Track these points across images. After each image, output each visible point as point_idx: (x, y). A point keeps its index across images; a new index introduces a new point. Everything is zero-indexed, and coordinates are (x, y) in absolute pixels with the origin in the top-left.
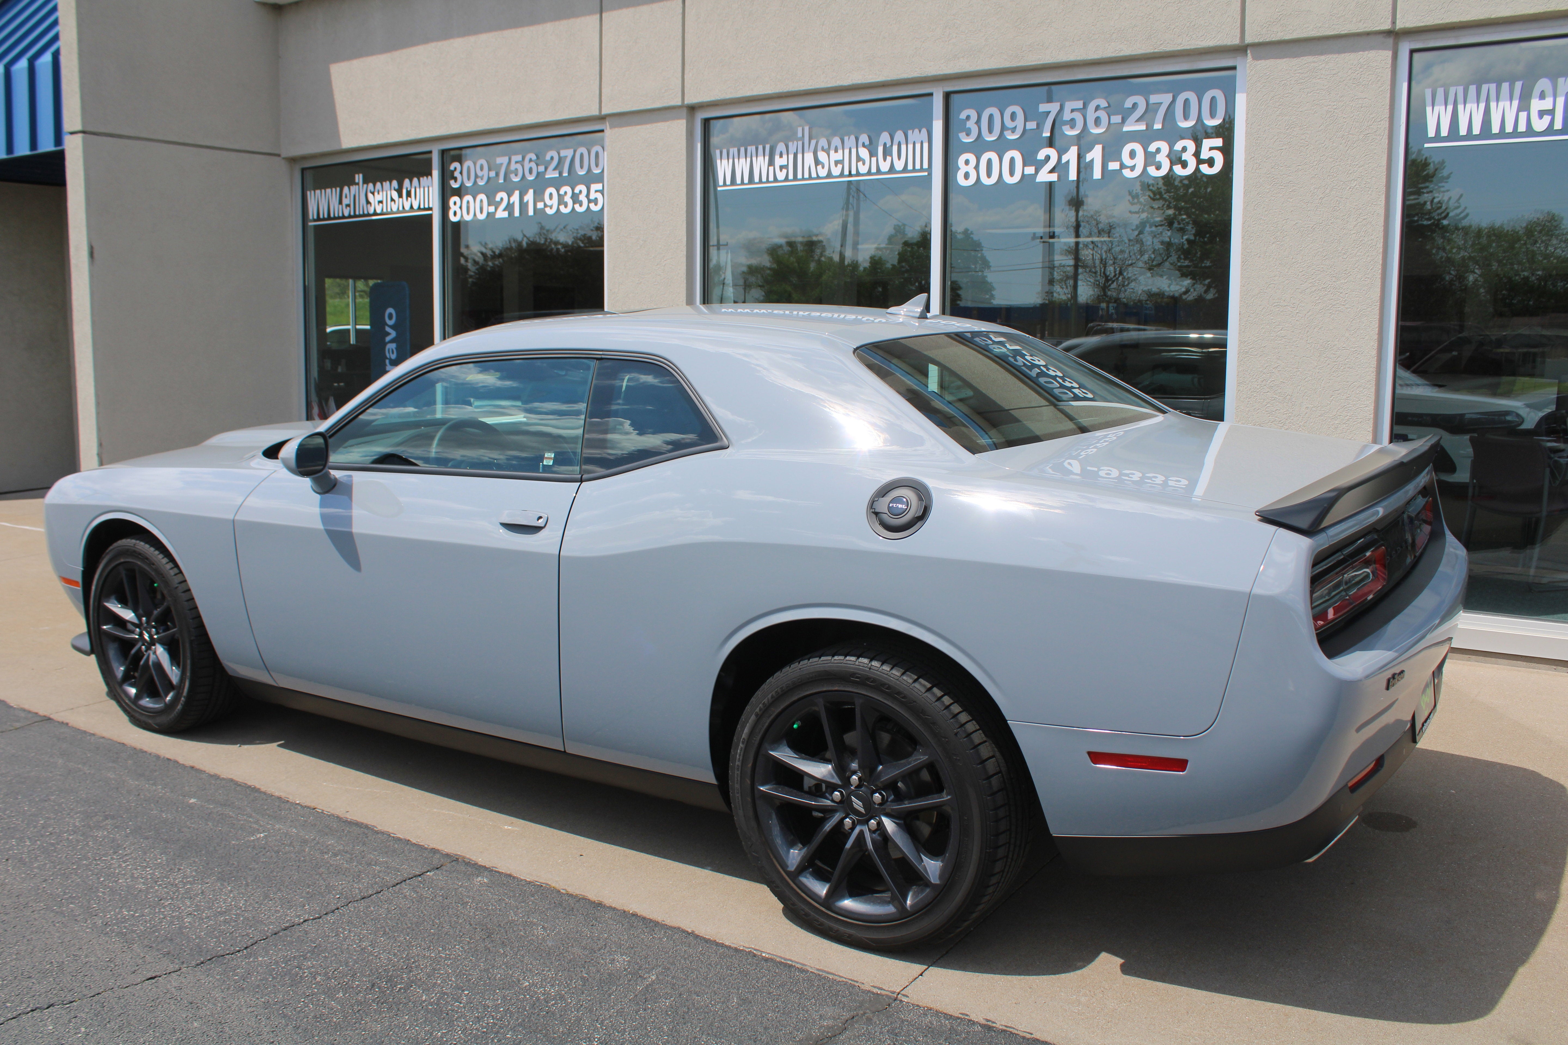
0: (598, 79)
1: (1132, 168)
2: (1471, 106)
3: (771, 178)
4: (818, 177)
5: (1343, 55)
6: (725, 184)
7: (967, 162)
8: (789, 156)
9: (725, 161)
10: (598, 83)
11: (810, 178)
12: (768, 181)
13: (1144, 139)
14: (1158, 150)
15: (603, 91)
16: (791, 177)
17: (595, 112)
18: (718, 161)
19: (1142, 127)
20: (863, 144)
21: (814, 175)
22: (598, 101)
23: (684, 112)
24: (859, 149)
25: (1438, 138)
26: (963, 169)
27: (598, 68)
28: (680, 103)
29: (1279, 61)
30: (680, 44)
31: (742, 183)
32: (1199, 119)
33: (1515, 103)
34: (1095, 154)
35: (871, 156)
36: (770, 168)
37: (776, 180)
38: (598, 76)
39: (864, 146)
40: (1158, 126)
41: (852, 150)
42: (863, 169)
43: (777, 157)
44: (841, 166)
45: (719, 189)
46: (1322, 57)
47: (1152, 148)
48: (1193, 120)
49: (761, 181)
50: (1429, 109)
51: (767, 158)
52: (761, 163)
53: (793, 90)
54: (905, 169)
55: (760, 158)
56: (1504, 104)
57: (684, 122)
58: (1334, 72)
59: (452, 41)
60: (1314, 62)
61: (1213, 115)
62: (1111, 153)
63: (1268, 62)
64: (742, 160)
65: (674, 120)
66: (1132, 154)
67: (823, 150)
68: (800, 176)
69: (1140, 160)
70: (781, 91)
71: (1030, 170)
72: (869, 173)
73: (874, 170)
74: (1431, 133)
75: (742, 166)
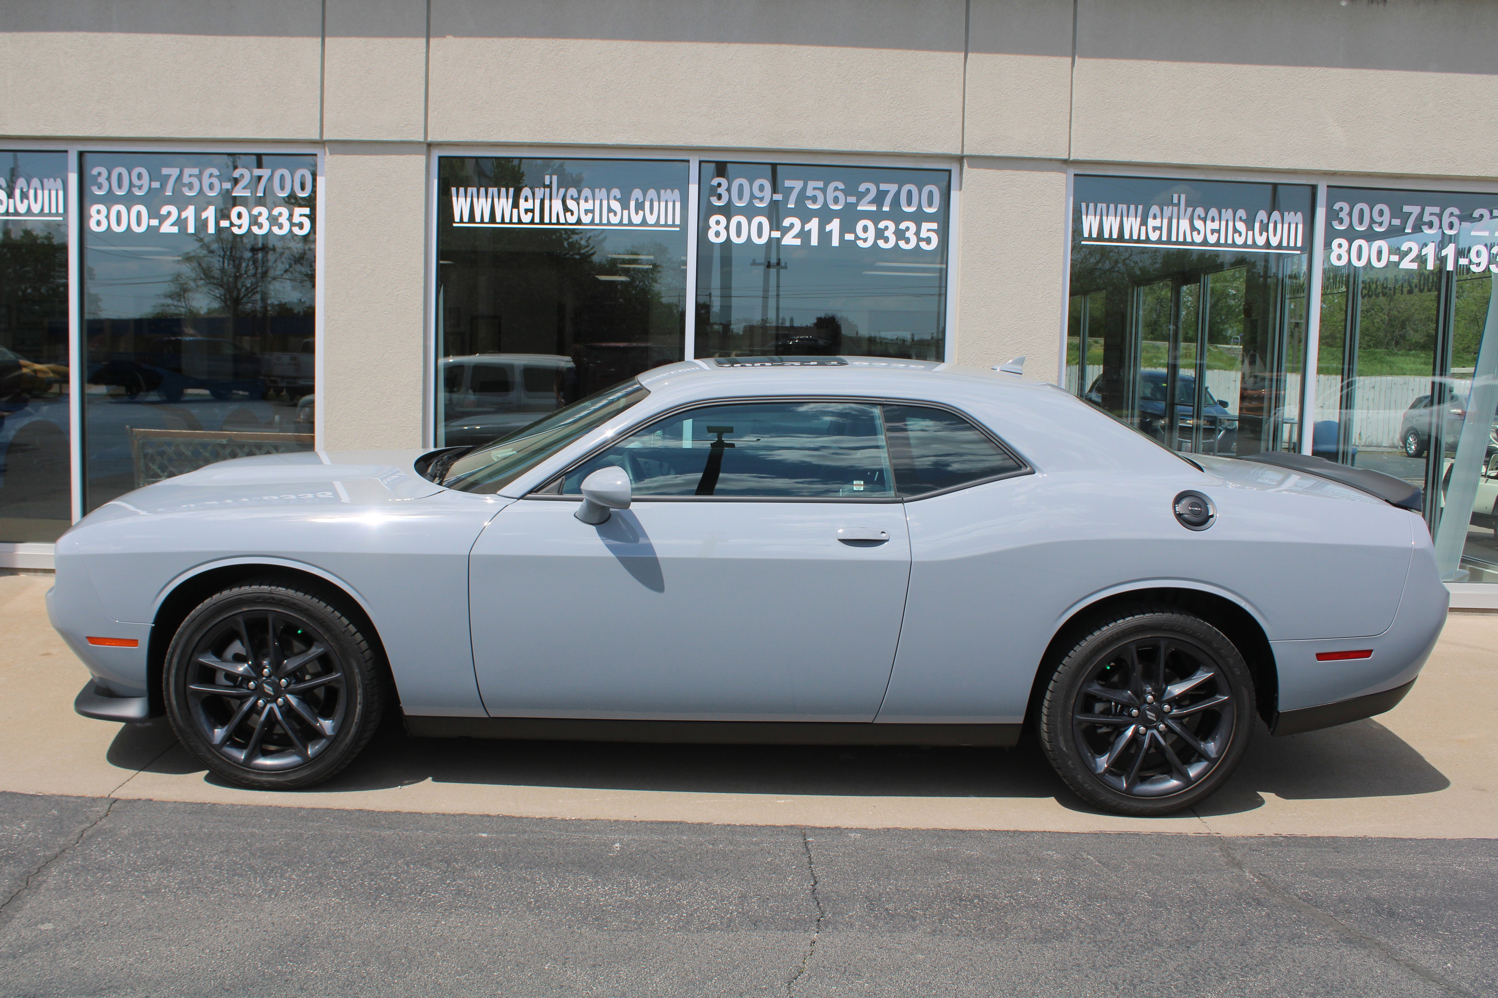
0: (319, 103)
1: (865, 240)
2: (1111, 218)
3: (515, 220)
4: (567, 223)
5: (1033, 173)
6: (461, 221)
7: (718, 223)
8: (536, 201)
9: (462, 199)
10: (319, 107)
11: (558, 223)
12: (511, 222)
13: (876, 217)
14: (886, 228)
15: (325, 116)
16: (537, 220)
17: (316, 137)
18: (454, 199)
19: (873, 208)
20: (615, 197)
21: (562, 220)
22: (318, 125)
23: (425, 147)
24: (610, 201)
25: (1090, 238)
26: (714, 228)
27: (319, 92)
28: (422, 140)
29: (987, 171)
30: (423, 82)
31: (482, 222)
32: (920, 206)
33: (1139, 219)
34: (834, 226)
35: (623, 208)
36: (514, 210)
37: (520, 222)
38: (319, 100)
39: (615, 198)
40: (886, 209)
41: (603, 201)
42: (615, 220)
43: (522, 201)
44: (592, 215)
45: (455, 225)
46: (1019, 172)
47: (881, 225)
48: (914, 207)
49: (503, 222)
50: (1084, 217)
51: (510, 201)
52: (503, 205)
53: (553, 142)
54: (657, 224)
55: (503, 200)
56: (1132, 219)
57: (424, 157)
58: (1027, 184)
59: (110, 34)
60: (1013, 175)
61: (930, 205)
62: (848, 226)
63: (979, 170)
64: (482, 200)
65: (411, 154)
66: (865, 229)
67: (572, 198)
68: (547, 220)
69: (871, 234)
70: (540, 141)
71: (776, 234)
72: (621, 223)
73: (625, 221)
74: (1086, 235)
75: (482, 206)
